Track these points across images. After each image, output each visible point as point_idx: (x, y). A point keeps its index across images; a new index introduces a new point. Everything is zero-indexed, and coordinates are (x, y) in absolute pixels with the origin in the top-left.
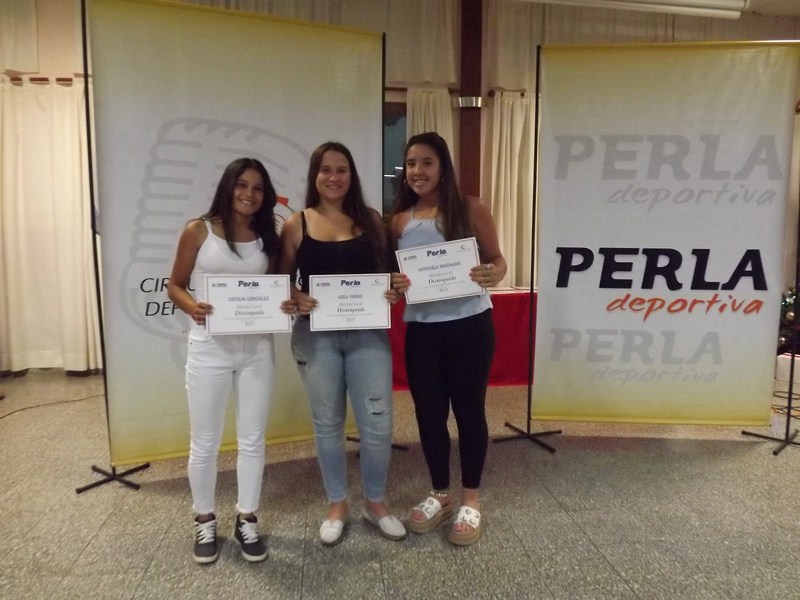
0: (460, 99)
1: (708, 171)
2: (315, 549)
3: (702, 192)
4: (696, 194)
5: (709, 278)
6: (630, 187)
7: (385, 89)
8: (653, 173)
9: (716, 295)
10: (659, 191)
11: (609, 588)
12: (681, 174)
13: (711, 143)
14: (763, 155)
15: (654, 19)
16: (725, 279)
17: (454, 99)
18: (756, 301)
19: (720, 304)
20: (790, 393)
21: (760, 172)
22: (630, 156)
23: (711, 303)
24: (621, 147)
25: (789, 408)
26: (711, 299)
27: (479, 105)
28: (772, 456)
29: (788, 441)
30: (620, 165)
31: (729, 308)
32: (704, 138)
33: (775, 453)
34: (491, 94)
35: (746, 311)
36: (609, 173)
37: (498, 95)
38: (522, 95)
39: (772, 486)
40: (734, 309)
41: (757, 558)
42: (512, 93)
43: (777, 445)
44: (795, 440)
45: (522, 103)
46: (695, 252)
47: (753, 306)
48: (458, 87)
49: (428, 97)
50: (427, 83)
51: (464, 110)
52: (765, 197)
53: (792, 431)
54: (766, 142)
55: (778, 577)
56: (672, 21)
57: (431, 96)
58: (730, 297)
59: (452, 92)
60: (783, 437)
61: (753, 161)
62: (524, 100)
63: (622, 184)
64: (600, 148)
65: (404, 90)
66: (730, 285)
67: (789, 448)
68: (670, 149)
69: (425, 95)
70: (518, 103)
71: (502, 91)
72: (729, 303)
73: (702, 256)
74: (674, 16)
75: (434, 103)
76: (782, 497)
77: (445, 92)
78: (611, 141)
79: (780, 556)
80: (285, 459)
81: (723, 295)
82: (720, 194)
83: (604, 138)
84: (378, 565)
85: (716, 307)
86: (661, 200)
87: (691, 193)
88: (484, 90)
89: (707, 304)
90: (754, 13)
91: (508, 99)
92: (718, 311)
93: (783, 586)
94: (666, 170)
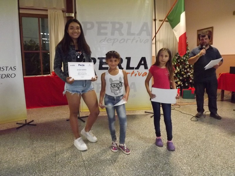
0: (67, 14)
1: (129, 33)
3: (128, 39)
4: (126, 40)
5: (131, 66)
6: (106, 38)
8: (113, 34)
9: (134, 71)
10: (114, 39)
11: (77, 164)
12: (121, 34)
13: (130, 24)
14: (145, 28)
16: (136, 66)
17: (64, 14)
18: (145, 73)
19: (135, 74)
21: (144, 33)
22: (105, 28)
23: (132, 74)
24: (103, 25)
26: (132, 72)
27: (73, 16)
28: (150, 118)
30: (102, 31)
31: (137, 75)
32: (127, 23)
35: (143, 76)
36: (99, 33)
40: (139, 75)
46: (126, 58)
47: (145, 74)
48: (66, 10)
49: (55, 13)
50: (54, 8)
51: (68, 17)
52: (146, 41)
54: (145, 24)
57: (56, 13)
58: (138, 72)
59: (63, 11)
61: (142, 30)
63: (103, 37)
64: (96, 26)
65: (47, 10)
66: (138, 68)
68: (117, 26)
69: (54, 12)
72: (138, 73)
73: (129, 59)
75: (57, 15)
77: (61, 12)
78: (99, 23)
79: (137, 147)
81: (136, 71)
82: (133, 40)
83: (97, 23)
85: (134, 75)
86: (115, 42)
87: (124, 40)
88: (74, 11)
89: (131, 74)
92: (134, 76)
94: (117, 32)
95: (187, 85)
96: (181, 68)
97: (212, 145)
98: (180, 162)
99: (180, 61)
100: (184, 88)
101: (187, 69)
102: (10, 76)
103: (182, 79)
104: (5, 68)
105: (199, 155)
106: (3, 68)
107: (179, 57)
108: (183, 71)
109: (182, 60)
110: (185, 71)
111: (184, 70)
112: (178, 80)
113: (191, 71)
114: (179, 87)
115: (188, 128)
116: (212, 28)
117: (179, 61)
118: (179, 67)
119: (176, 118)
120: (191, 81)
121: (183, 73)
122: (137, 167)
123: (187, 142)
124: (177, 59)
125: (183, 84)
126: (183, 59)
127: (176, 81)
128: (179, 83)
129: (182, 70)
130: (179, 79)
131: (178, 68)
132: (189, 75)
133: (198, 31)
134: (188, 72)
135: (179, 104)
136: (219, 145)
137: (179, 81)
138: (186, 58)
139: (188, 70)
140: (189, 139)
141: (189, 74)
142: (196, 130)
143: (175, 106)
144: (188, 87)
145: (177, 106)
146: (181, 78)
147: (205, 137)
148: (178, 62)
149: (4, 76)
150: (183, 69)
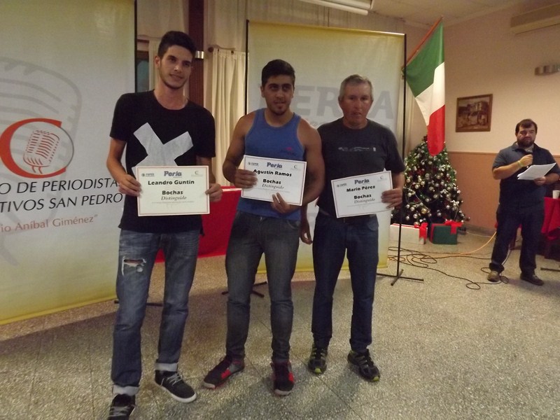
2: (100, 387)
7: (136, 41)
8: (321, 112)
11: (307, 380)
14: (384, 103)
15: (317, 9)
20: (399, 247)
21: (382, 113)
24: (302, 93)
25: (399, 256)
27: (202, 57)
28: (391, 286)
29: (398, 276)
30: (301, 106)
33: (392, 285)
34: (211, 50)
37: (215, 50)
38: (232, 52)
39: (392, 305)
41: (388, 348)
42: (225, 51)
43: (392, 279)
44: (402, 276)
45: (232, 58)
53: (400, 271)
54: (385, 95)
55: (399, 357)
56: (328, 11)
60: (395, 274)
61: (378, 106)
62: (234, 56)
65: (147, 42)
67: (399, 280)
68: (331, 96)
70: (229, 58)
71: (219, 48)
74: (329, 9)
76: (398, 310)
79: (400, 345)
80: (66, 322)
84: (150, 391)
88: (206, 47)
90: (375, 12)
91: (223, 54)
93: (402, 362)
94: (329, 110)
95: (440, 214)
96: (428, 179)
97: (530, 336)
98: (489, 368)
99: (426, 163)
100: (434, 222)
101: (439, 181)
102: (112, 199)
103: (430, 201)
104: (104, 182)
105: (515, 356)
106: (101, 181)
107: (423, 154)
108: (433, 186)
109: (430, 163)
110: (437, 185)
111: (435, 183)
112: (422, 204)
113: (448, 186)
114: (425, 219)
115: (473, 306)
116: (490, 96)
117: (423, 163)
118: (423, 177)
119: (442, 287)
120: (448, 206)
121: (431, 188)
122: (419, 380)
123: (485, 334)
124: (419, 160)
125: (431, 212)
126: (432, 160)
127: (418, 205)
128: (425, 210)
129: (429, 183)
130: (424, 201)
131: (422, 179)
132: (443, 194)
133: (459, 100)
134: (441, 188)
135: (434, 257)
136: (543, 337)
137: (423, 207)
138: (439, 157)
139: (442, 183)
140: (485, 327)
141: (444, 191)
142: (488, 310)
143: (425, 260)
144: (441, 220)
145: (429, 261)
146: (428, 200)
147: (511, 323)
148: (422, 167)
149: (101, 199)
150: (433, 181)
